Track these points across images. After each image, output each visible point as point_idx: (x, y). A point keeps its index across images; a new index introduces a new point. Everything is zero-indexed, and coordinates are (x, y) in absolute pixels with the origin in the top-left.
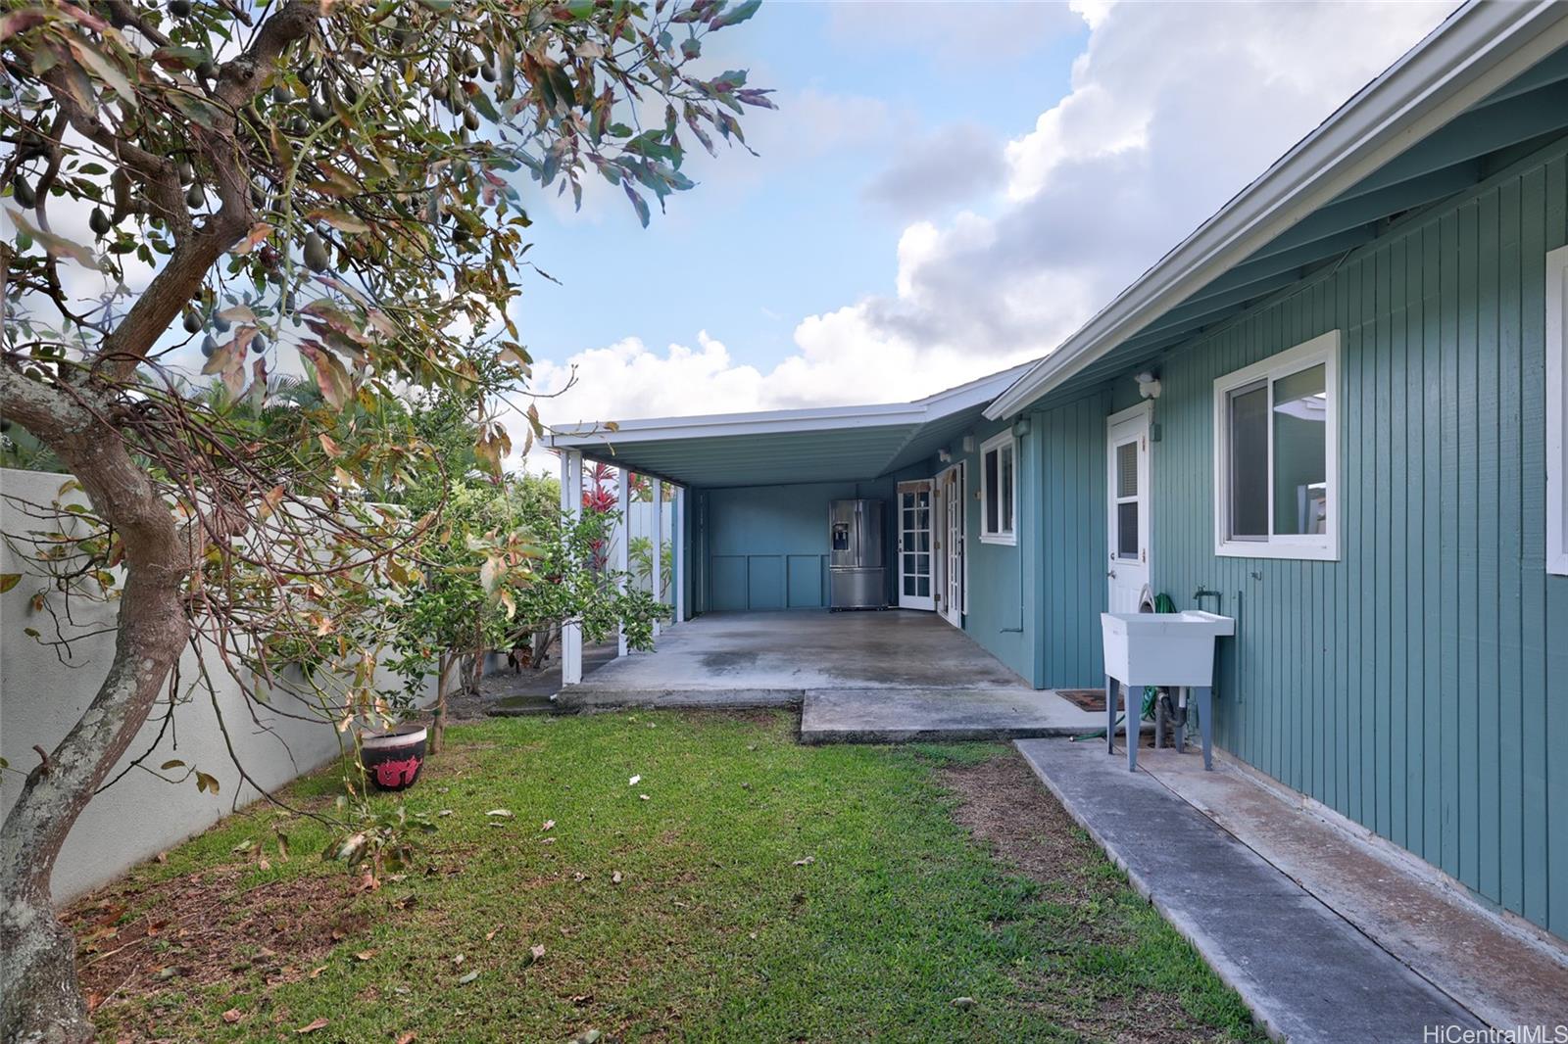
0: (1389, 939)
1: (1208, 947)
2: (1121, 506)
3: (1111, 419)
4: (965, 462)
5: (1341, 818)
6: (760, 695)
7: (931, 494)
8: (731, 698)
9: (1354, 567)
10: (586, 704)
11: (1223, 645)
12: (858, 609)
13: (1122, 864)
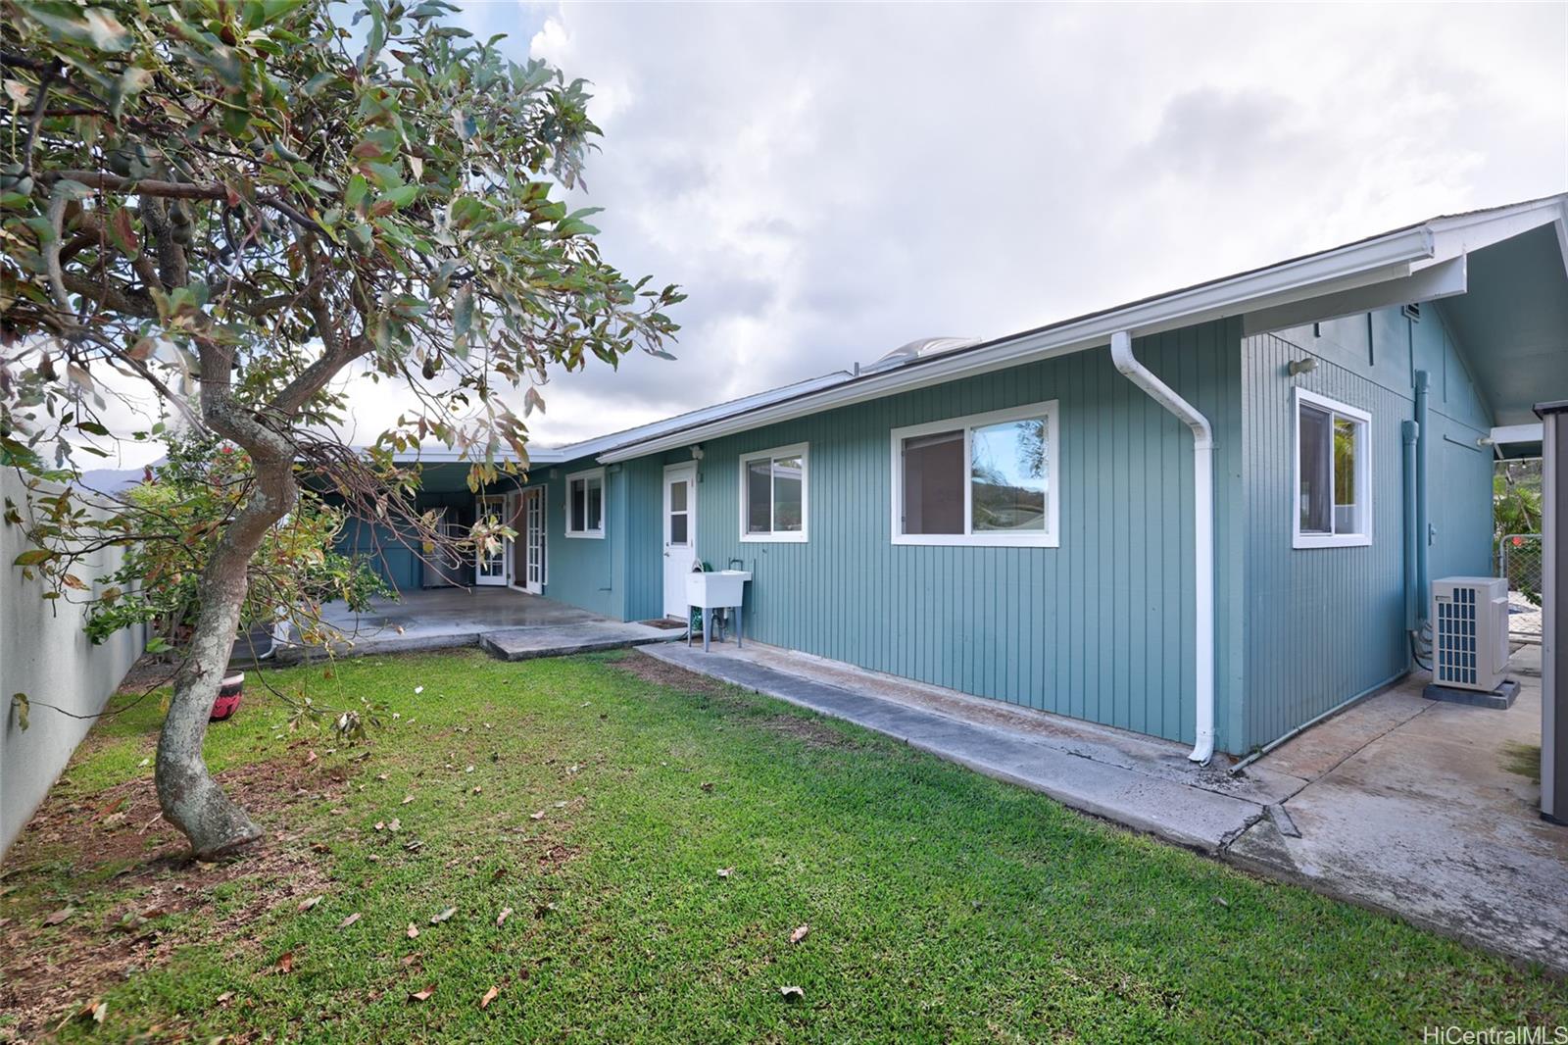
0: (846, 687)
1: (791, 699)
2: (674, 517)
3: (666, 467)
4: (546, 485)
5: (809, 655)
6: (447, 640)
7: (504, 506)
8: (425, 643)
9: (815, 545)
10: (303, 658)
11: (747, 585)
12: (437, 587)
13: (736, 683)
